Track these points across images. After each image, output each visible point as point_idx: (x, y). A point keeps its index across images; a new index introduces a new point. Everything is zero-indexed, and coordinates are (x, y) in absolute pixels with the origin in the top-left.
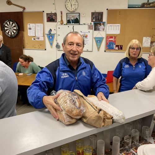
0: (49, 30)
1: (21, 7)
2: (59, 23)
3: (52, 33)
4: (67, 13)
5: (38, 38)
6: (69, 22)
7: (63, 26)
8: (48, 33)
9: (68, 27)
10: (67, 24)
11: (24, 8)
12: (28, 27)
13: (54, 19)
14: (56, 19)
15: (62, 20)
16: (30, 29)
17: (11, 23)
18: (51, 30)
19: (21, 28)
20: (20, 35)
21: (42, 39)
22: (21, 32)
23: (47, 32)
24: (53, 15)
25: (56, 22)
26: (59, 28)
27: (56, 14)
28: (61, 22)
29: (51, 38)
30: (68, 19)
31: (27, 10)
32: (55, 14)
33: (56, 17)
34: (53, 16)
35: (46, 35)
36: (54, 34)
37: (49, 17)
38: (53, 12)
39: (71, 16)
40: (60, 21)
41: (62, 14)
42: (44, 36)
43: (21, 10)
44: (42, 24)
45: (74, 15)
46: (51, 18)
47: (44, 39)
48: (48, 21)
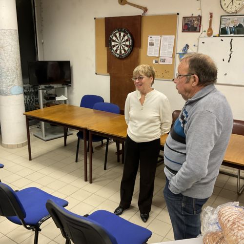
0: (185, 46)
1: (141, 7)
2: (205, 34)
3: (190, 51)
4: (221, 16)
5: (164, 61)
6: (223, 31)
7: (212, 39)
8: (181, 52)
9: (222, 40)
10: (219, 36)
11: (146, 10)
12: (149, 41)
13: (195, 26)
14: (200, 27)
15: (210, 29)
16: (152, 44)
17: (122, 34)
18: (187, 46)
19: (136, 43)
20: (134, 55)
21: (169, 61)
22: (135, 49)
23: (180, 50)
24: (194, 19)
25: (200, 32)
26: (203, 43)
27: (201, 17)
28: (208, 31)
30: (223, 26)
31: (150, 13)
32: (199, 18)
33: (200, 24)
34: (196, 20)
35: (178, 55)
37: (186, 24)
38: (196, 15)
39: (229, 21)
40: (206, 31)
41: (211, 17)
42: (174, 57)
43: (139, 12)
44: (174, 36)
45: (236, 19)
46: (191, 25)
47: (174, 61)
48: (184, 31)
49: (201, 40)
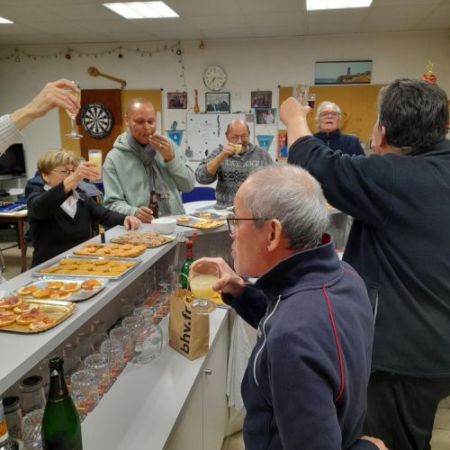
0: (173, 123)
1: (118, 81)
2: (192, 111)
3: (178, 128)
4: (206, 93)
7: (199, 116)
8: (170, 129)
10: (206, 113)
11: (124, 83)
13: (181, 102)
14: (186, 103)
15: (197, 106)
18: (175, 123)
19: (116, 120)
22: (116, 127)
23: (168, 127)
25: (186, 108)
26: (192, 120)
28: (195, 108)
29: (175, 138)
30: (208, 103)
31: (129, 87)
32: (185, 95)
33: (186, 101)
34: (181, 97)
35: (166, 133)
36: (182, 131)
37: (173, 100)
38: (181, 91)
39: (213, 99)
40: (193, 107)
41: (196, 94)
43: (118, 86)
44: (159, 113)
45: (220, 96)
46: (177, 102)
48: (170, 107)
49: (189, 117)
